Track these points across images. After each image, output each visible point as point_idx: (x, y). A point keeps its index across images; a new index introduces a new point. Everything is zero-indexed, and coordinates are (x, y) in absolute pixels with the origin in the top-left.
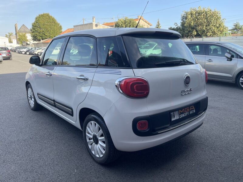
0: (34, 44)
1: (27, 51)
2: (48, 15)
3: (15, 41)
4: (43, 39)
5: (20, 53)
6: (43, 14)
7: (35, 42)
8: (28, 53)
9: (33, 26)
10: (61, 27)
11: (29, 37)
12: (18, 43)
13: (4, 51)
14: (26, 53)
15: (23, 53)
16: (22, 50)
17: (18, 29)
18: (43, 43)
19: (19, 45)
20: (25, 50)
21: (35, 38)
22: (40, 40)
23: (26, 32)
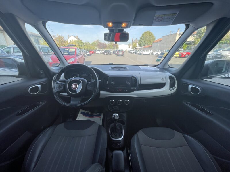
0: (139, 48)
1: (134, 52)
2: (149, 32)
3: (131, 47)
4: (143, 46)
5: (131, 53)
6: (146, 31)
7: (140, 47)
8: (134, 53)
9: (140, 38)
10: (155, 38)
11: (137, 45)
12: (132, 48)
13: (121, 52)
14: (133, 53)
15: (132, 53)
16: (132, 52)
17: (133, 41)
18: (143, 48)
19: (132, 49)
20: (133, 52)
21: (140, 45)
22: (142, 46)
23: (137, 42)
